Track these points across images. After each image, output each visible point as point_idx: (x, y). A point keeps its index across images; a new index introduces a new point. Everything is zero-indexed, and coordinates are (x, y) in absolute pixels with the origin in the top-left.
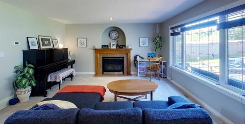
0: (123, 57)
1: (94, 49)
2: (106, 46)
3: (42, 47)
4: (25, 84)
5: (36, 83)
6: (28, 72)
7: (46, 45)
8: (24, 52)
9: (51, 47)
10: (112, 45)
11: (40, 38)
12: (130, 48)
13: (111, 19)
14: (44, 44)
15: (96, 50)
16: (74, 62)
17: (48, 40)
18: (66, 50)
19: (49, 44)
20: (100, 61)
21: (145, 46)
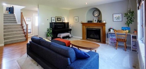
0: (100, 29)
1: (81, 23)
2: (90, 21)
3: (57, 22)
4: (49, 35)
5: (53, 36)
6: (50, 31)
7: (59, 21)
8: (50, 23)
9: (61, 22)
10: (94, 21)
11: (56, 17)
12: (104, 22)
13: (86, 3)
14: (58, 20)
15: (83, 24)
16: (71, 30)
17: (60, 18)
18: (68, 23)
19: (60, 20)
20: (85, 31)
21: (118, 20)
